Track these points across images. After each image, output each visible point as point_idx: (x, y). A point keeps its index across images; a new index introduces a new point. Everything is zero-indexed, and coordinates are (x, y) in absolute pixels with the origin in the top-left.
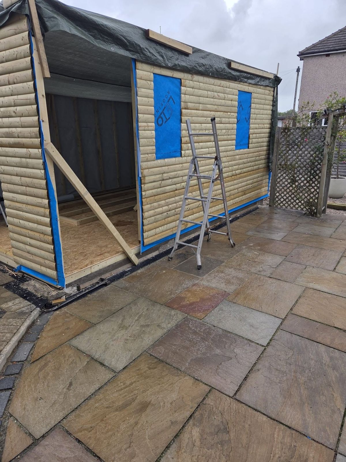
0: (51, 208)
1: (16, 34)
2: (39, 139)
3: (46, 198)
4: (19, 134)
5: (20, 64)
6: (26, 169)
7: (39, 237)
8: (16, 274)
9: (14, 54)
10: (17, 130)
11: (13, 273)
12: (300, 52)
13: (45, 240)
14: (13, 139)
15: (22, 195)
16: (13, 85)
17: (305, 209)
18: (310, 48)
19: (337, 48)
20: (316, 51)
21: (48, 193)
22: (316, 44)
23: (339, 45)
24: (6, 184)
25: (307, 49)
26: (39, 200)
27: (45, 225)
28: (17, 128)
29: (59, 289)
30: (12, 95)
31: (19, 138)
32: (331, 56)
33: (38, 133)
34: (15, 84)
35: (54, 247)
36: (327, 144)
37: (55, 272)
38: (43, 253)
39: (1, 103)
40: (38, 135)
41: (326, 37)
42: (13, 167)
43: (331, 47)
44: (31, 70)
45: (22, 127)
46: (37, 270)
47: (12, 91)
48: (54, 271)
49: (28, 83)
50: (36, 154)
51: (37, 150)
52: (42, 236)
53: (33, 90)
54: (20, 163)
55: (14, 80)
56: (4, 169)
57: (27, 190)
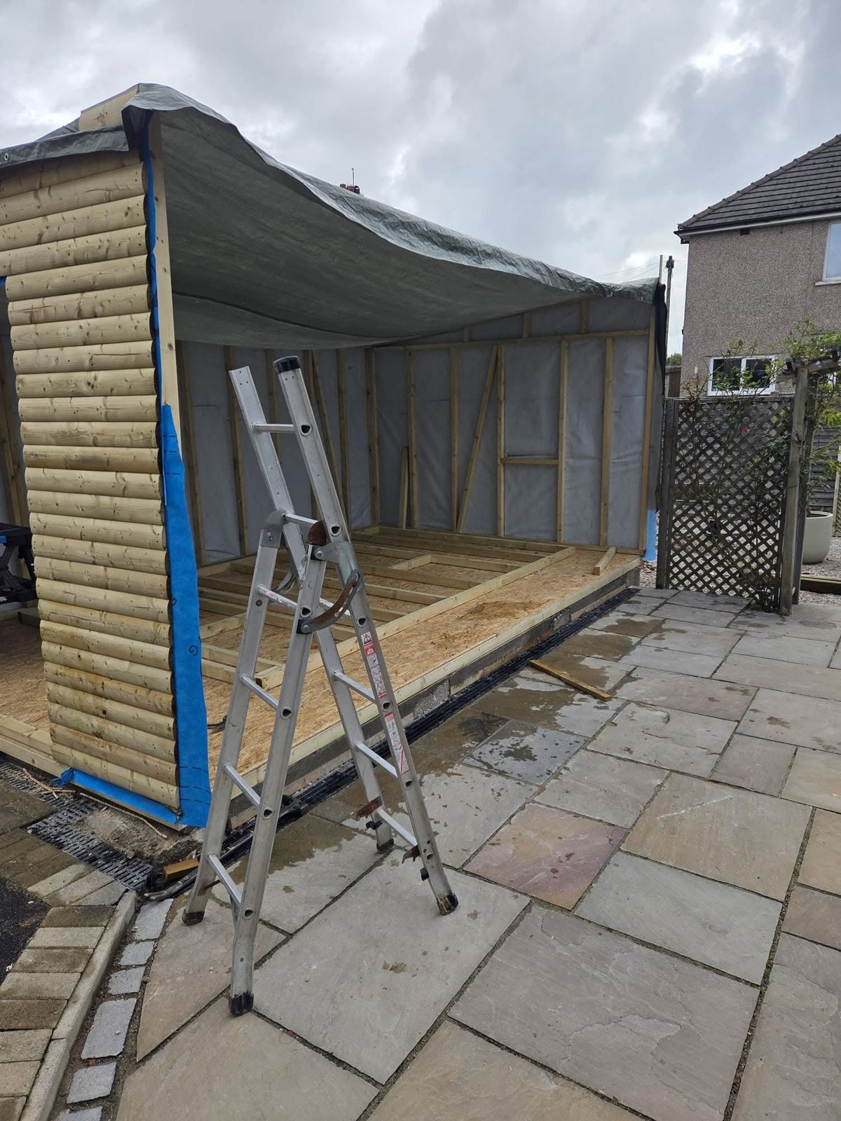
0: (175, 622)
1: (110, 201)
2: (156, 450)
3: (162, 596)
4: (99, 437)
5: (116, 270)
6: (109, 522)
7: (132, 697)
8: (57, 793)
9: (99, 247)
10: (92, 427)
11: (50, 790)
12: (680, 225)
13: (151, 704)
14: (78, 449)
15: (90, 586)
16: (90, 321)
17: (746, 595)
18: (703, 217)
19: (766, 215)
20: (718, 221)
21: (169, 582)
22: (716, 208)
23: (770, 209)
24: (49, 560)
25: (697, 218)
26: (143, 601)
27: (155, 664)
28: (93, 423)
29: (182, 834)
30: (85, 344)
31: (96, 445)
32: (752, 233)
33: (154, 435)
34: (96, 316)
35: (176, 723)
36: (796, 439)
37: (175, 789)
38: (142, 736)
39: (54, 361)
40: (154, 440)
41: (738, 192)
42: (71, 518)
43: (752, 213)
44: (146, 286)
45: (108, 421)
46: (119, 782)
47: (88, 334)
48: (169, 786)
49: (134, 316)
50: (143, 485)
51: (147, 476)
52: (142, 692)
53: (148, 333)
54: (95, 507)
55: (94, 307)
56: (46, 523)
57: (110, 576)
